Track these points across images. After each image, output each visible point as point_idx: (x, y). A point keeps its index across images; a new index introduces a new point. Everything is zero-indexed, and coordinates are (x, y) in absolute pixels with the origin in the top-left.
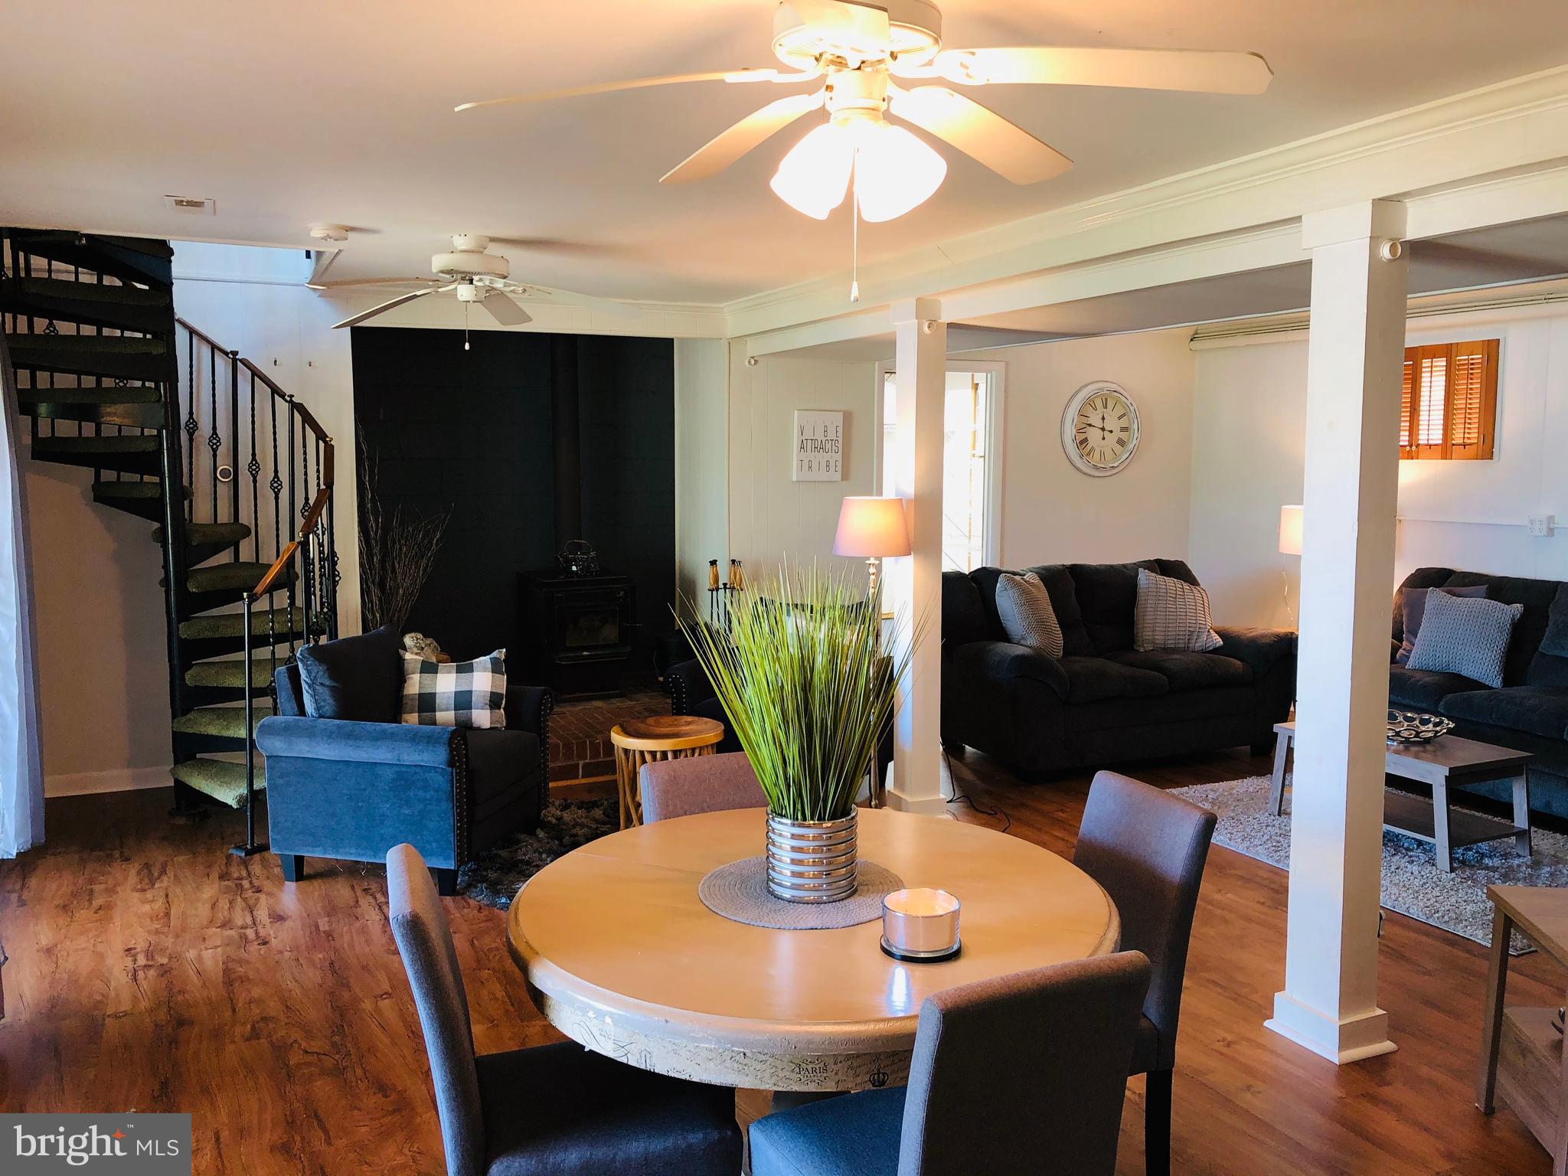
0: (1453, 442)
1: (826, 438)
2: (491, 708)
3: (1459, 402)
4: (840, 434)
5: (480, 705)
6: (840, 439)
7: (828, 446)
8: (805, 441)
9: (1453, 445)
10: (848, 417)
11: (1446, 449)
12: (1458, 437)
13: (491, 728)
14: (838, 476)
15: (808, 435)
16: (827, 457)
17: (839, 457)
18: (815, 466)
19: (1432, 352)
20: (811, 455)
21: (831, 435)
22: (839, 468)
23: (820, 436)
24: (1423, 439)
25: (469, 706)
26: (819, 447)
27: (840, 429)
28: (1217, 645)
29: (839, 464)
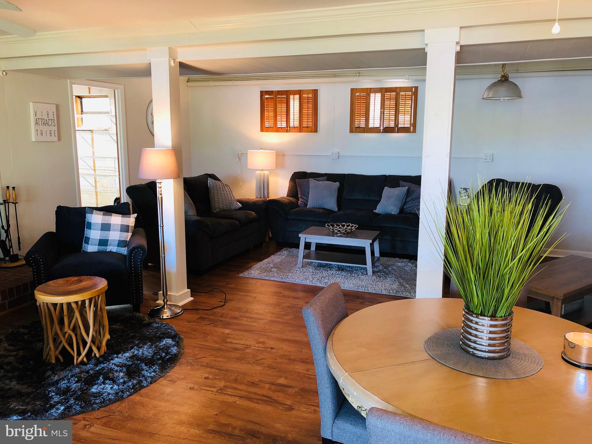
0: (303, 126)
1: (48, 118)
3: (305, 111)
4: (55, 116)
6: (56, 119)
7: (50, 122)
8: (38, 120)
9: (303, 127)
10: (57, 107)
11: (300, 129)
12: (305, 124)
14: (56, 139)
15: (39, 116)
16: (50, 128)
17: (55, 128)
18: (44, 134)
19: (294, 93)
20: (41, 127)
21: (51, 117)
22: (56, 135)
23: (45, 117)
24: (292, 125)
26: (46, 123)
27: (55, 114)
28: (240, 207)
29: (56, 132)
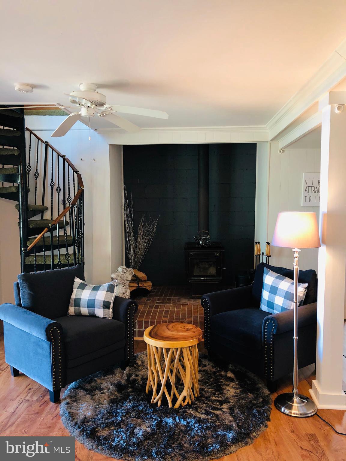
2: (104, 308)
5: (98, 307)
8: (308, 188)
13: (104, 318)
15: (309, 184)
18: (313, 199)
20: (310, 194)
23: (316, 185)
25: (93, 307)
26: (315, 190)
